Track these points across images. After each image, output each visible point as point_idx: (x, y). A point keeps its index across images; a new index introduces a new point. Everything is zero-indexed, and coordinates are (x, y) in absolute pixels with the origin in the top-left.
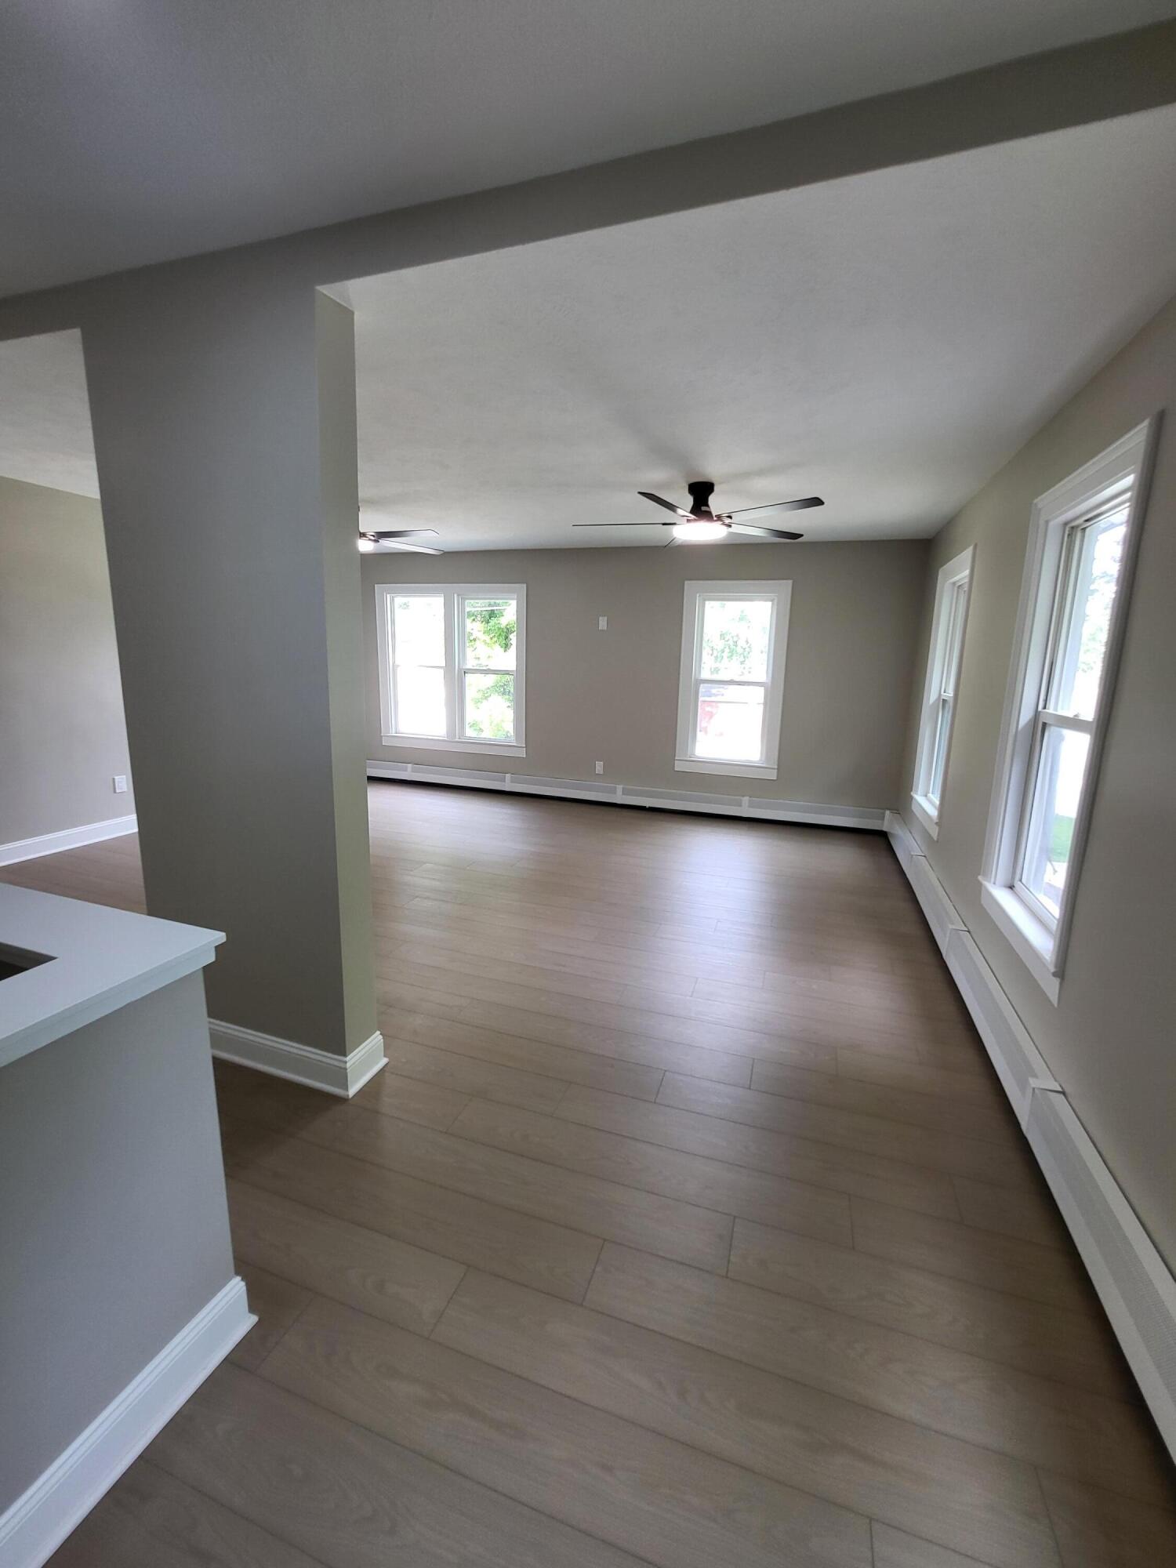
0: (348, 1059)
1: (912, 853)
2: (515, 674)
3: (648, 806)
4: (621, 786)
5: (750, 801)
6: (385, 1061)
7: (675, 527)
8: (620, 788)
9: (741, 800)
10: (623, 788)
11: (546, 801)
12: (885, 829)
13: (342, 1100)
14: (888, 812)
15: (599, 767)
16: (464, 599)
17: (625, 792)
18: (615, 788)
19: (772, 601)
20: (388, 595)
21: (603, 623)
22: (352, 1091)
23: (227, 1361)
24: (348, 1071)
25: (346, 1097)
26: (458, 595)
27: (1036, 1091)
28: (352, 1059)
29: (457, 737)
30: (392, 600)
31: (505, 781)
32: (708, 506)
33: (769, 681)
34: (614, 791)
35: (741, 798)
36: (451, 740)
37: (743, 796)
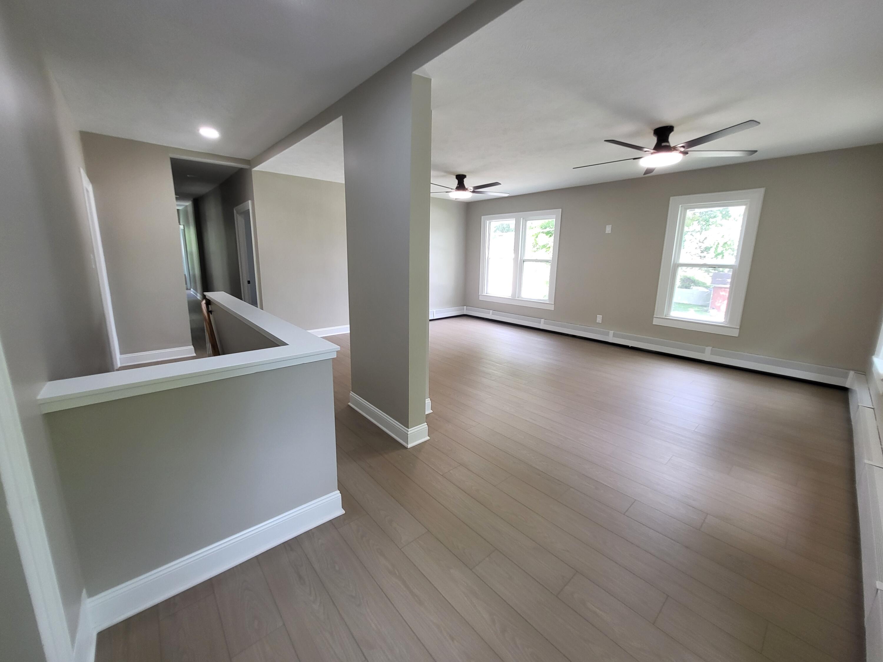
0: (409, 430)
1: (859, 405)
2: (551, 261)
3: (630, 345)
4: (613, 332)
5: (712, 350)
6: (428, 438)
7: (641, 160)
8: (611, 333)
9: (705, 348)
10: (614, 333)
11: (564, 337)
12: (847, 386)
13: (406, 448)
14: (852, 373)
15: (599, 318)
16: (526, 221)
17: (615, 335)
18: (609, 332)
19: (745, 205)
20: (488, 221)
21: (608, 229)
22: (410, 446)
23: (330, 521)
24: (409, 435)
25: (407, 447)
26: (523, 219)
27: (879, 592)
28: (411, 431)
29: (517, 297)
30: (490, 223)
31: (540, 323)
32: (668, 142)
33: (737, 264)
34: (608, 334)
35: (705, 347)
36: (512, 298)
37: (707, 346)
